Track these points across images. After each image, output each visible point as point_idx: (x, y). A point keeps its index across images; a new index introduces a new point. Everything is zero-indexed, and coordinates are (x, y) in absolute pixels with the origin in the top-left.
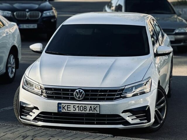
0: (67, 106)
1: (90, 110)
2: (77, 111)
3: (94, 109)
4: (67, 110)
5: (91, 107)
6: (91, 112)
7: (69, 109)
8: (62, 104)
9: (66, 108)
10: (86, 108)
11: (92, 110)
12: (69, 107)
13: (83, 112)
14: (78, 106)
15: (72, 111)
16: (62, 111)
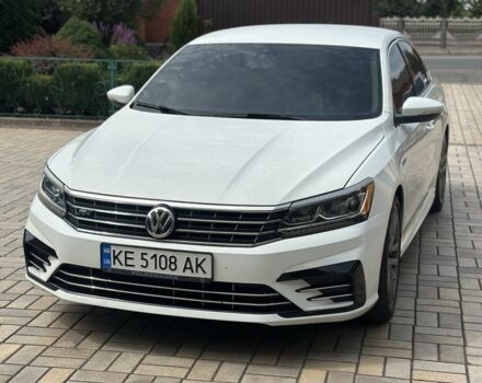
0: (126, 252)
1: (185, 268)
2: (151, 269)
3: (198, 266)
4: (126, 265)
5: (188, 260)
6: (188, 273)
7: (129, 262)
8: (113, 248)
9: (122, 258)
10: (175, 263)
11: (191, 268)
12: (129, 255)
13: (168, 272)
14: (155, 256)
15: (138, 268)
16: (113, 266)
